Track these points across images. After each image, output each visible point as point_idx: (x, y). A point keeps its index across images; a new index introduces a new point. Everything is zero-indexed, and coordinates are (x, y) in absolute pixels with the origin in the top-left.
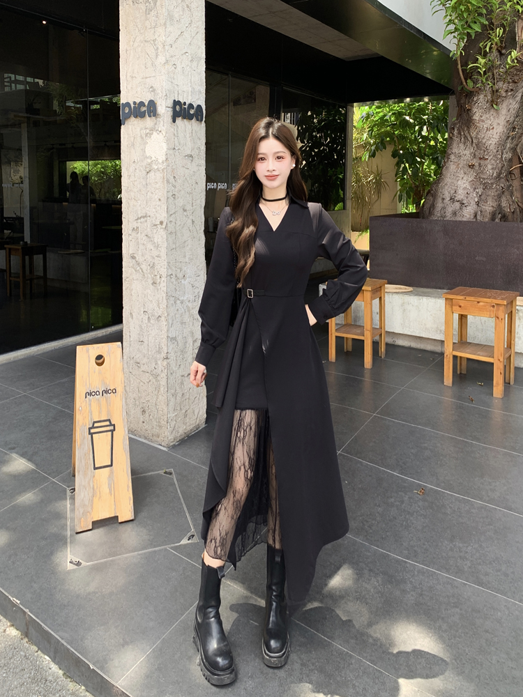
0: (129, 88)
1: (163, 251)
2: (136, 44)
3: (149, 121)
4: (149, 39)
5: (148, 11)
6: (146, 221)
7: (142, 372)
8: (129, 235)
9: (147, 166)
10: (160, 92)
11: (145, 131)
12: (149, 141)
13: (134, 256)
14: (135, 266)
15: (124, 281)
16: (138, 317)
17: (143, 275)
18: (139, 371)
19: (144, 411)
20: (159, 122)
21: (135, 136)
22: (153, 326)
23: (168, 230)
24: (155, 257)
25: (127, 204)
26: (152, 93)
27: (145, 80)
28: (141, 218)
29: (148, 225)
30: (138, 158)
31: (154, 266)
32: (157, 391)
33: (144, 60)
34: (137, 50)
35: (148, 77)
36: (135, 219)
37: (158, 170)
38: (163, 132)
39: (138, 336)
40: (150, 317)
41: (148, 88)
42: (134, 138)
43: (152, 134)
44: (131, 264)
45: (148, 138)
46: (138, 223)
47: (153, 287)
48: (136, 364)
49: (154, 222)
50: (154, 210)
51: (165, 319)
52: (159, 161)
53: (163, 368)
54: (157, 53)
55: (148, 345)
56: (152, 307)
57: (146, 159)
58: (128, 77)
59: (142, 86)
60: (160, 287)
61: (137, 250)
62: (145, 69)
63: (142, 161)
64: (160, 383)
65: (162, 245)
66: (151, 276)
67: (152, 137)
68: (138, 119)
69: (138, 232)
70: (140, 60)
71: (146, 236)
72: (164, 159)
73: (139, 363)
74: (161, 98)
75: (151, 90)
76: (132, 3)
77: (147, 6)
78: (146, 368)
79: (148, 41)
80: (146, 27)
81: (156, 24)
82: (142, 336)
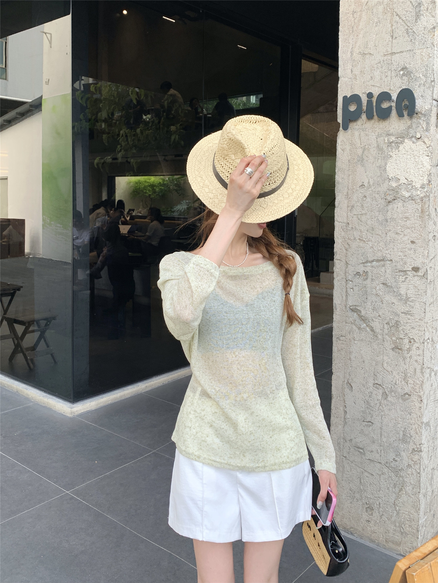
1: (418, 308)
3: (395, 125)
6: (383, 265)
7: (368, 461)
8: (347, 281)
9: (388, 192)
10: (421, 76)
11: (386, 139)
12: (394, 153)
13: (356, 309)
14: (359, 322)
15: (334, 339)
16: (362, 390)
17: (374, 335)
18: (362, 458)
19: (370, 508)
20: (418, 124)
21: (367, 147)
22: (392, 405)
23: (427, 279)
24: (401, 314)
25: (345, 245)
26: (404, 78)
27: (389, 58)
28: (373, 261)
29: (388, 271)
30: (370, 180)
31: (398, 325)
32: (397, 490)
33: (390, 25)
34: (375, 11)
35: (398, 53)
36: (362, 262)
37: (412, 198)
38: (426, 140)
39: (362, 414)
40: (387, 393)
41: (396, 71)
42: (364, 150)
43: (402, 142)
44: (350, 319)
45: (392, 149)
46: (366, 266)
47: (394, 353)
48: (356, 449)
49: (399, 267)
50: (400, 253)
51: (419, 400)
52: (414, 184)
53: (411, 463)
54: (420, 11)
55: (381, 428)
56: (392, 380)
57: (387, 182)
58: (355, 54)
59: (384, 68)
60: (409, 355)
61: (363, 301)
62: (391, 39)
63: (379, 185)
64: (404, 480)
65: (414, 299)
66: (392, 339)
67: (401, 147)
68: (373, 121)
69: (367, 279)
70: (381, 25)
71: (383, 284)
72: (426, 182)
73: (361, 449)
74: (424, 85)
75: (402, 73)
78: (376, 456)
82: (370, 415)
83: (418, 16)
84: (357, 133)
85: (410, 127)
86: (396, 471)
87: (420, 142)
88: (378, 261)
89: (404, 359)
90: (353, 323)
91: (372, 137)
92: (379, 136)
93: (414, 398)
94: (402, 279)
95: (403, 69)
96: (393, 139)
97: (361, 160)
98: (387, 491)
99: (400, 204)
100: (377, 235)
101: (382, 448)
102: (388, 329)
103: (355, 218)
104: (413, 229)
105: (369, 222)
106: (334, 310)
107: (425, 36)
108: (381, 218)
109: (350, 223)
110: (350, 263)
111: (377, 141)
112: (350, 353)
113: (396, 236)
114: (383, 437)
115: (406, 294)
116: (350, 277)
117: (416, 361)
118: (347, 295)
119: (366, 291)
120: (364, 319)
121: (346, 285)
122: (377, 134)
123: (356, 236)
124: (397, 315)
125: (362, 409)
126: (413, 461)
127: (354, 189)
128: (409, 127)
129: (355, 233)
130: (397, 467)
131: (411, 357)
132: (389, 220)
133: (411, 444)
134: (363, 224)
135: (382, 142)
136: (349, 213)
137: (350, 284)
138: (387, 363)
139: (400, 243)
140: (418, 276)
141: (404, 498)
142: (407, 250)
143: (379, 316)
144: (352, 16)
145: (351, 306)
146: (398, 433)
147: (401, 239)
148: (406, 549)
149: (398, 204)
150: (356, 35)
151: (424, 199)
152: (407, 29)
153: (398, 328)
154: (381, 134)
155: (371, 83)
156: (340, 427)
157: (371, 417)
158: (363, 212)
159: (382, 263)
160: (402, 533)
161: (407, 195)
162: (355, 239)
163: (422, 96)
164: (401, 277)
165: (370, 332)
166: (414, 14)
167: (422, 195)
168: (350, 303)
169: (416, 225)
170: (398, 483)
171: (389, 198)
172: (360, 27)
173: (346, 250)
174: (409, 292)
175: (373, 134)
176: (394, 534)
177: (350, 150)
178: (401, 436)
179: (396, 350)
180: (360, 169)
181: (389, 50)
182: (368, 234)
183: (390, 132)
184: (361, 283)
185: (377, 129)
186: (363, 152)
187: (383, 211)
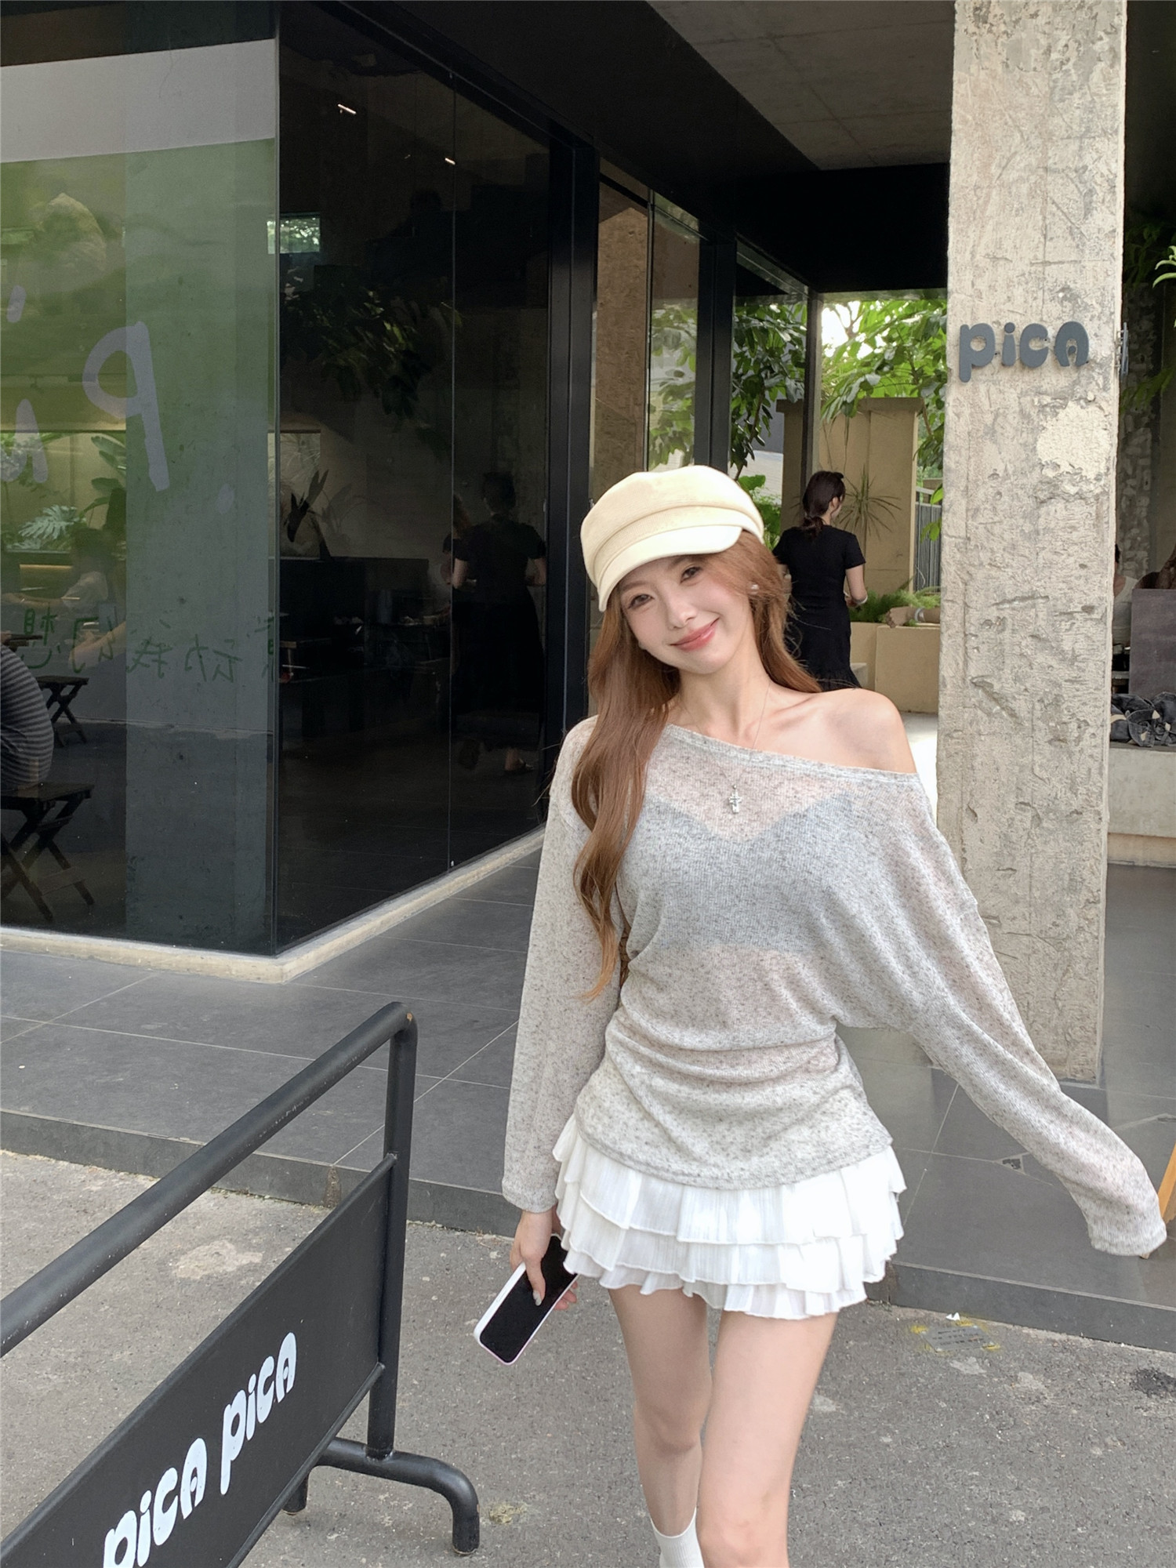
2: (1013, 175)
3: (1052, 378)
4: (1060, 166)
5: (1059, 93)
6: (1034, 606)
7: (1007, 937)
8: (966, 635)
9: (1040, 486)
10: (1094, 303)
11: (1036, 400)
12: (1050, 423)
13: (983, 682)
14: (987, 704)
15: (940, 737)
16: (995, 817)
17: (1015, 722)
18: (996, 933)
20: (1089, 378)
21: (1001, 411)
22: (1050, 834)
24: (1064, 683)
25: (962, 575)
26: (1066, 303)
27: (1040, 269)
29: (1041, 615)
30: (1008, 466)
32: (1060, 972)
33: (1040, 217)
34: (1014, 190)
35: (1055, 263)
36: (994, 602)
37: (1080, 496)
38: (1104, 404)
39: (994, 858)
40: (1041, 814)
41: (1051, 291)
42: (997, 416)
43: (1064, 406)
44: (973, 699)
45: (1046, 416)
46: (1002, 609)
47: (1053, 748)
49: (1060, 607)
50: (1061, 585)
51: (1097, 818)
52: (1084, 474)
53: (1084, 923)
54: (1091, 203)
55: (1031, 876)
56: (1049, 792)
57: (1038, 469)
58: (978, 257)
59: (1030, 285)
60: (1078, 749)
61: (997, 668)
62: (1042, 240)
63: (1024, 474)
64: (1071, 955)
65: (1086, 656)
66: (1048, 725)
67: (1062, 413)
68: (1011, 370)
69: (1003, 630)
70: (1025, 215)
71: (1032, 636)
72: (1102, 470)
73: (995, 918)
74: (1099, 318)
75: (1061, 295)
76: (1000, 69)
77: (1055, 81)
78: (1021, 925)
79: (1055, 171)
80: (1051, 134)
81: (1088, 130)
82: (1010, 858)
83: (1088, 210)
84: (983, 388)
85: (1075, 383)
86: (1058, 942)
87: (1092, 408)
88: (1023, 599)
89: (1070, 754)
90: (978, 706)
91: (1012, 396)
92: (1023, 394)
93: (1088, 816)
94: (1065, 626)
95: (1063, 290)
96: (1047, 400)
97: (991, 432)
98: (1042, 979)
99: (1061, 505)
100: (1022, 556)
101: (1032, 909)
102: (1042, 710)
103: (981, 528)
104: (1083, 545)
105: (1006, 536)
106: (941, 687)
107: (1102, 242)
108: (1028, 527)
109: (972, 538)
110: (973, 605)
111: (1020, 403)
112: (974, 756)
113: (1055, 557)
114: (1034, 890)
115: (1073, 650)
116: (972, 630)
117: (1091, 756)
118: (966, 660)
119: (1002, 651)
120: (995, 698)
121: (965, 643)
122: (1019, 390)
123: (983, 559)
124: (1057, 685)
125: (995, 850)
126: (1087, 919)
127: (978, 480)
128: (1074, 381)
129: (981, 554)
130: (1059, 934)
131: (1081, 751)
132: (1042, 532)
133: (1084, 892)
134: (995, 539)
135: (1028, 405)
136: (970, 522)
137: (973, 641)
138: (1040, 766)
139: (1062, 569)
140: (1091, 619)
141: (1072, 983)
142: (1072, 579)
143: (1026, 689)
144: (973, 192)
145: (973, 678)
146: (1061, 879)
147: (1063, 561)
148: (1076, 1066)
149: (1058, 506)
150: (980, 225)
151: (1101, 497)
152: (1071, 227)
153: (1059, 706)
154: (1027, 392)
155: (1008, 306)
157: (1013, 861)
158: (996, 519)
159: (1030, 602)
160: (1068, 1043)
161: (1073, 490)
162: (981, 564)
163: (1096, 335)
164: (1063, 623)
165: (1009, 719)
166: (1082, 205)
167: (1098, 491)
168: (973, 672)
169: (1088, 539)
170: (1060, 962)
171: (1042, 496)
172: (987, 213)
173: (966, 585)
174: (1077, 646)
175: (1012, 390)
176: (1054, 1049)
177: (971, 415)
178: (1067, 883)
179: (1057, 743)
180: (989, 448)
181: (1040, 256)
182: (1006, 555)
183: (1043, 389)
184: (993, 637)
185: (1020, 383)
186: (995, 420)
187: (1032, 516)
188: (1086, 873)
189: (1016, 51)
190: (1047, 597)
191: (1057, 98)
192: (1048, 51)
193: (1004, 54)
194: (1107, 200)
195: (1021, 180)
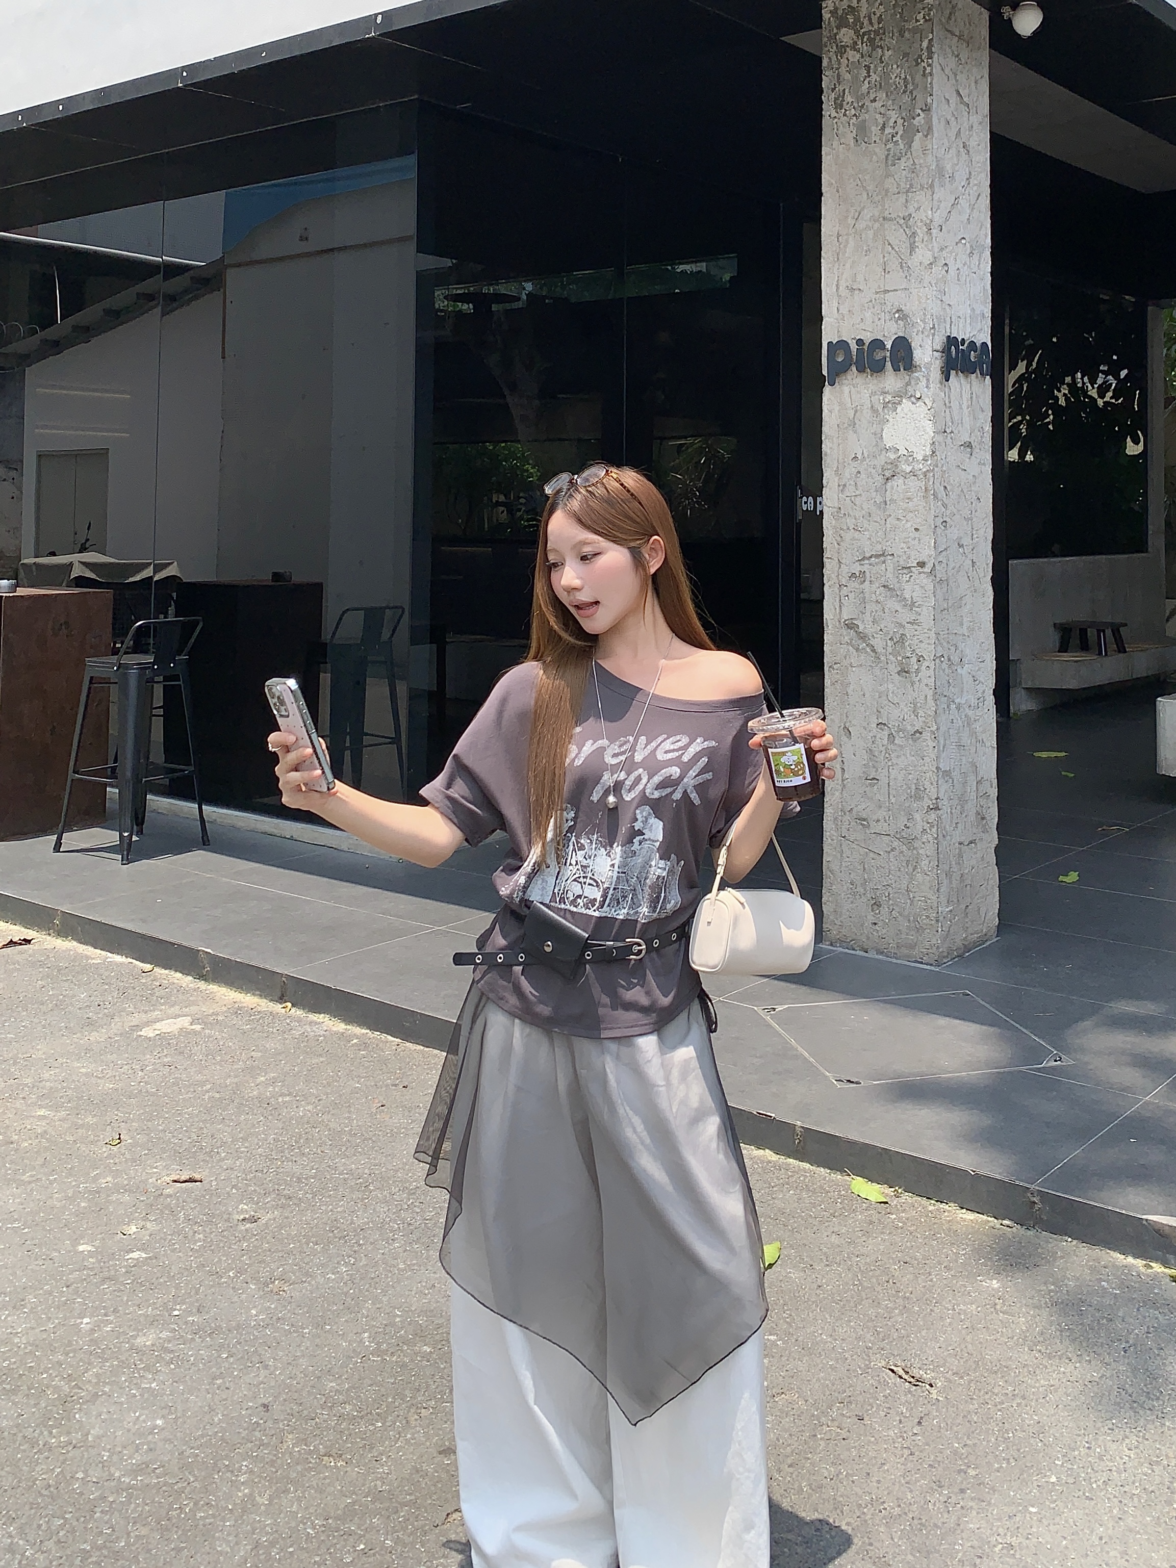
0: (844, 310)
1: (926, 615)
2: (861, 225)
3: (891, 380)
4: (893, 216)
5: (891, 159)
6: (884, 562)
7: (873, 835)
8: (840, 586)
9: (886, 466)
10: (919, 321)
11: (881, 398)
12: (891, 417)
13: (853, 623)
14: (856, 641)
15: (826, 668)
16: (863, 735)
17: (875, 657)
18: (866, 833)
19: (877, 904)
20: (917, 380)
21: (859, 408)
22: (901, 750)
23: (935, 576)
24: (906, 624)
25: (837, 538)
26: (899, 322)
27: (882, 296)
28: (871, 557)
29: (889, 569)
30: (865, 451)
31: (903, 640)
32: (910, 867)
33: (882, 256)
34: (863, 236)
35: (892, 291)
36: (857, 559)
37: (914, 473)
38: (927, 400)
39: (864, 769)
40: (894, 733)
41: (890, 313)
42: (856, 411)
43: (900, 403)
44: (846, 638)
45: (888, 411)
46: (863, 565)
47: (901, 679)
48: (858, 821)
49: (902, 563)
50: (904, 545)
51: (933, 737)
52: (915, 456)
53: (926, 826)
54: (914, 242)
55: (889, 785)
56: (899, 714)
57: (884, 452)
58: (841, 289)
59: (876, 308)
60: (918, 678)
61: (861, 612)
62: (883, 273)
63: (875, 457)
64: (918, 853)
65: (922, 603)
66: (897, 659)
67: (899, 408)
68: (865, 375)
69: (864, 581)
70: (871, 255)
71: (884, 586)
72: (929, 453)
73: (864, 820)
74: (923, 332)
75: (897, 315)
76: (852, 142)
77: (889, 150)
78: (882, 827)
79: (891, 220)
80: (887, 191)
81: (911, 186)
82: (874, 769)
83: (912, 248)
84: (846, 389)
85: (908, 384)
86: (910, 842)
87: (920, 403)
88: (877, 556)
89: (913, 684)
90: (850, 643)
91: (866, 394)
92: (873, 394)
93: (926, 735)
94: (906, 578)
95: (898, 311)
96: (889, 398)
97: (853, 425)
98: (898, 874)
99: (901, 481)
100: (876, 522)
101: (890, 812)
102: (892, 646)
103: (848, 501)
104: (917, 513)
105: (865, 506)
106: (826, 629)
107: (923, 273)
108: (879, 499)
109: (842, 508)
110: (843, 561)
111: (871, 401)
113: (898, 522)
114: (891, 797)
115: (912, 598)
116: (844, 581)
117: (927, 685)
118: (840, 606)
119: (864, 599)
120: (863, 637)
121: (840, 592)
122: (870, 391)
123: (849, 525)
124: (902, 626)
125: (866, 762)
126: (928, 823)
127: (845, 462)
128: (907, 382)
129: (849, 521)
130: (910, 835)
131: (920, 680)
132: (888, 503)
133: (926, 799)
134: (857, 508)
135: (877, 402)
136: (840, 495)
137: (845, 591)
138: (893, 693)
139: (903, 532)
140: (923, 572)
142: (910, 539)
143: (881, 630)
144: (836, 239)
145: (846, 620)
146: (910, 788)
147: (903, 526)
148: (924, 950)
149: (898, 481)
150: (842, 264)
151: (928, 474)
152: (901, 263)
153: (904, 643)
154: (875, 392)
155: (862, 326)
156: (837, 794)
157: (876, 772)
158: (858, 493)
159: (882, 558)
162: (848, 529)
163: (921, 346)
164: (904, 575)
165: (871, 654)
166: (908, 245)
167: (924, 470)
168: (845, 616)
169: (920, 508)
170: (911, 859)
171: (888, 474)
172: (847, 255)
173: (839, 545)
174: (914, 594)
175: (866, 391)
176: (908, 934)
177: (839, 411)
178: (913, 791)
179: (904, 674)
180: (851, 436)
181: (882, 286)
182: (865, 521)
183: (886, 390)
184: (857, 587)
185: (870, 385)
186: (855, 415)
187: (882, 490)
188: (927, 784)
189: (862, 130)
190: (893, 554)
191: (890, 163)
192: (883, 128)
193: (854, 132)
194: (925, 240)
195: (868, 228)
